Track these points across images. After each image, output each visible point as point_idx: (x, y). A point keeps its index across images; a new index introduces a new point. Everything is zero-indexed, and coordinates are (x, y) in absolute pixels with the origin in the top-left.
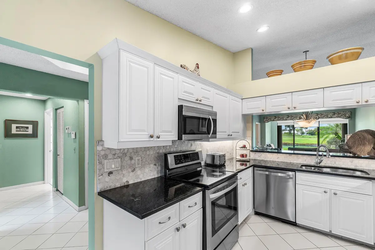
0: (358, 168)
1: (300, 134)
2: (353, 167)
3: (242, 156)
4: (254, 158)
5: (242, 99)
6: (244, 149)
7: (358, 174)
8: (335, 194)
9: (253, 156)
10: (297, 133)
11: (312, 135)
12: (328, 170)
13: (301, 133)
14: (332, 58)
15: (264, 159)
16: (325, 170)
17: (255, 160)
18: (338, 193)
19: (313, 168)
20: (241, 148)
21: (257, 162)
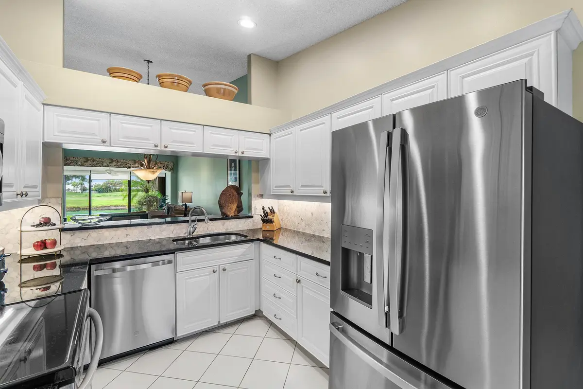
0: (230, 231)
1: (80, 191)
2: (224, 231)
3: (43, 245)
4: (69, 246)
5: (44, 104)
6: (46, 228)
7: (233, 238)
8: (224, 270)
9: (67, 241)
10: (75, 190)
11: (99, 192)
12: (207, 240)
13: (80, 189)
14: (208, 89)
15: (96, 244)
16: (202, 241)
17: (72, 248)
18: (226, 267)
19: (187, 242)
20: (38, 225)
21: (78, 252)
